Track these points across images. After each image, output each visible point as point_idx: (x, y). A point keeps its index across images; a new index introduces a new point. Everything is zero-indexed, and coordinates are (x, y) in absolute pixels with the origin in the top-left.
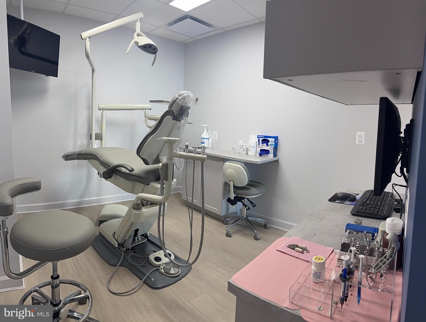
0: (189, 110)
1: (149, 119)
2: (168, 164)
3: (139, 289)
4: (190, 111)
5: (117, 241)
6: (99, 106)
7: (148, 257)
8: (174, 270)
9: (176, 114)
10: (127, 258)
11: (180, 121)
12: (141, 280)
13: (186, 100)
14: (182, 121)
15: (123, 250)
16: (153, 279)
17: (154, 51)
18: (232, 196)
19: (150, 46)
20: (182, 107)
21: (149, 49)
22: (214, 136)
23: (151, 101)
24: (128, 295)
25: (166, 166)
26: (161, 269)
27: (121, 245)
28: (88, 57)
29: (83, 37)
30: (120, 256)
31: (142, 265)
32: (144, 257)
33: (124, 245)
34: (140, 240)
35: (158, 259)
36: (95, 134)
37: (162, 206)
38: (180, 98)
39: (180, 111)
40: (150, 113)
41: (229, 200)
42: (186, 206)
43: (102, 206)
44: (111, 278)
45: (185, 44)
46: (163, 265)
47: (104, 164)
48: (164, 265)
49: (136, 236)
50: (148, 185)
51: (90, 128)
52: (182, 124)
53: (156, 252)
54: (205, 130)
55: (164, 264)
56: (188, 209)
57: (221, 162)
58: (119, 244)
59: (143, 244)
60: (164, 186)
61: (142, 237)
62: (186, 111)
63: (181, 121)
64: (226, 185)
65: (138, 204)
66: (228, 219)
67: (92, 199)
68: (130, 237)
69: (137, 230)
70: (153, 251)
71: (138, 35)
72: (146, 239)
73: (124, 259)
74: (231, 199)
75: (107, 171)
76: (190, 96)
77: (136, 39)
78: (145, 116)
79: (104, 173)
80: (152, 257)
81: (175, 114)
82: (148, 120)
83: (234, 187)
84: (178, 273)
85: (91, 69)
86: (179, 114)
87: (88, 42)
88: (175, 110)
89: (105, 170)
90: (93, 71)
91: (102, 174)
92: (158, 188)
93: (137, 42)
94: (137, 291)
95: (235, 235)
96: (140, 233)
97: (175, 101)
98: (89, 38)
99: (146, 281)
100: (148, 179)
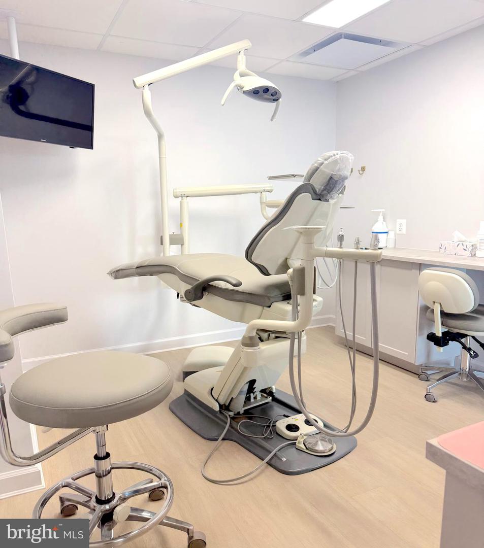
0: (345, 181)
1: (268, 206)
2: (304, 268)
3: (258, 475)
4: (347, 183)
5: (217, 401)
6: (175, 191)
7: (275, 426)
8: (323, 445)
9: (319, 190)
10: (236, 427)
11: (328, 201)
12: (263, 460)
13: (339, 165)
14: (332, 201)
15: (229, 416)
16: (285, 459)
17: (274, 98)
18: (439, 331)
19: (266, 90)
20: (331, 178)
21: (264, 94)
22: (398, 227)
23: (271, 178)
24: (239, 484)
25: (301, 272)
26: (299, 442)
27: (225, 408)
28: (148, 113)
29: (137, 84)
30: (224, 425)
31: (264, 438)
32: (267, 425)
33: (231, 408)
34: (258, 399)
35: (292, 428)
36: (170, 235)
37: (296, 341)
38: (326, 162)
39: (327, 185)
40: (269, 198)
41: (432, 337)
42: (344, 346)
43: (189, 350)
44: (209, 458)
45: (337, 82)
46: (303, 438)
47: (185, 278)
48: (305, 437)
49: (250, 393)
50: (270, 307)
51: (159, 227)
52: (331, 207)
53: (289, 417)
54: (381, 218)
55: (306, 435)
56: (347, 351)
57: (413, 271)
58: (221, 406)
59: (265, 406)
60: (299, 308)
61: (263, 394)
62: (340, 183)
63: (330, 200)
64: (426, 310)
65: (251, 338)
66: (429, 372)
67: (169, 339)
68: (240, 393)
69: (252, 383)
70: (284, 416)
71: (242, 75)
72: (271, 398)
73: (230, 428)
74: (437, 335)
75: (192, 288)
76: (348, 159)
77: (238, 80)
78: (261, 203)
79: (187, 293)
80: (281, 425)
81: (317, 190)
82: (267, 208)
83: (443, 314)
84: (330, 450)
85: (156, 134)
86: (324, 189)
87: (147, 93)
88: (318, 183)
89: (189, 287)
90: (160, 137)
91: (183, 294)
92: (287, 312)
93: (240, 86)
94: (255, 477)
95: (445, 400)
96: (258, 387)
97: (317, 169)
98: (149, 85)
99: (273, 462)
100: (269, 298)
